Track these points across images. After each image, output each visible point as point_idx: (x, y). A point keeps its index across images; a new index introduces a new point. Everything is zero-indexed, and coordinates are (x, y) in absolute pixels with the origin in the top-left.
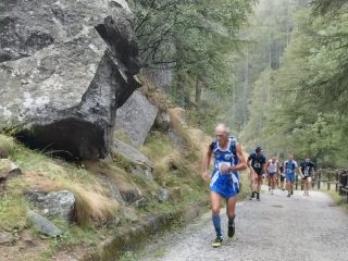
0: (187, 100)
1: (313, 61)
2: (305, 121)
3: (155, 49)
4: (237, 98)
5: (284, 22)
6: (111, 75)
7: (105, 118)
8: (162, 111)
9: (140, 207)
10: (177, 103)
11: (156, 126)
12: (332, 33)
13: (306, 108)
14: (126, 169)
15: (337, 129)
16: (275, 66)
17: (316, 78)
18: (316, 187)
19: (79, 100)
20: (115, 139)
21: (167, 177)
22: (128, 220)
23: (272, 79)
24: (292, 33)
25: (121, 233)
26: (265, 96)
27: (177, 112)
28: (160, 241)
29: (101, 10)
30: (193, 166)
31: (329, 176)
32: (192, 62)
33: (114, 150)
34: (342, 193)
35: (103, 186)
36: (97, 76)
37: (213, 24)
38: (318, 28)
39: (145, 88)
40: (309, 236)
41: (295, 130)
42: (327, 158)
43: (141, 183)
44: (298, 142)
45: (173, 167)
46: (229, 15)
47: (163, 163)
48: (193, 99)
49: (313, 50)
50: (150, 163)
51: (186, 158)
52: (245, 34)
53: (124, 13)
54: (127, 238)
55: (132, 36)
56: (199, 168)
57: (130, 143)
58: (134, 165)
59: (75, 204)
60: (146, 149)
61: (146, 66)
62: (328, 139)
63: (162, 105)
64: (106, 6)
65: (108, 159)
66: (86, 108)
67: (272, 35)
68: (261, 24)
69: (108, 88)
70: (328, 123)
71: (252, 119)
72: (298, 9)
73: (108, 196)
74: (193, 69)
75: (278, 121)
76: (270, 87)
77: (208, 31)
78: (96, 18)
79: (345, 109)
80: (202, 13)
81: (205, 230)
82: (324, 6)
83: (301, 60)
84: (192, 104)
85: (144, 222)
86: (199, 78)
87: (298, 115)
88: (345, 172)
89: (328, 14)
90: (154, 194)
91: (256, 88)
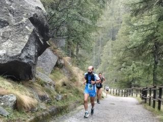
0: (72, 54)
1: (131, 37)
2: (127, 65)
3: (58, 30)
4: (96, 54)
5: (118, 19)
6: (36, 41)
7: (32, 61)
8: (60, 58)
9: (48, 103)
10: (68, 55)
11: (57, 65)
12: (140, 25)
13: (127, 59)
14: (42, 85)
15: (141, 69)
16: (113, 39)
17: (132, 45)
18: (131, 95)
19: (20, 52)
20: (37, 71)
21: (61, 89)
22: (41, 109)
23: (112, 45)
24: (122, 24)
25: (38, 115)
26: (109, 53)
27: (67, 59)
28: (57, 119)
29: (32, 11)
30: (74, 85)
31: (137, 91)
32: (75, 36)
33: (36, 76)
34: (143, 98)
35: (30, 93)
36: (29, 41)
37: (85, 19)
38: (134, 22)
39: (52, 47)
40: (126, 118)
41: (122, 69)
42: (136, 82)
43: (49, 91)
44: (123, 74)
45: (64, 85)
46: (92, 15)
47: (59, 82)
48: (75, 53)
49: (131, 32)
50: (53, 82)
51: (71, 80)
52: (100, 24)
53: (42, 12)
54: (41, 117)
55: (46, 23)
56: (77, 86)
57: (44, 73)
58: (46, 83)
59: (16, 101)
60: (52, 76)
61: (53, 37)
62: (137, 73)
63: (60, 56)
64: (34, 9)
65: (33, 80)
66: (23, 56)
67: (113, 25)
68: (108, 20)
69: (34, 47)
70: (137, 66)
71: (102, 64)
72: (125, 13)
73: (33, 97)
74: (75, 39)
75: (114, 64)
76: (111, 49)
77: (83, 22)
78: (29, 14)
79: (144, 59)
80: (80, 13)
81: (78, 114)
82: (136, 12)
83: (125, 37)
84: (75, 55)
85: (49, 110)
86: (78, 43)
87: (123, 62)
88: (144, 89)
89: (138, 16)
90: (55, 97)
91: (104, 49)
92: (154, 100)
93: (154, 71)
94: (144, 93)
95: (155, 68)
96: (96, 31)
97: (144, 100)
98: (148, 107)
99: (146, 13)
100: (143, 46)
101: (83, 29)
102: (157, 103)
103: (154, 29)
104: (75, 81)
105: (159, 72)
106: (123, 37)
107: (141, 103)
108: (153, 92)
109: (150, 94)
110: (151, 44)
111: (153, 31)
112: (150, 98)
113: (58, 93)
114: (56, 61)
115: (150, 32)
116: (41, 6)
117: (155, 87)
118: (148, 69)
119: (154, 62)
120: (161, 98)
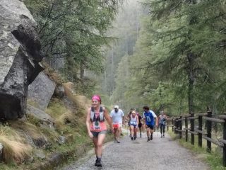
0: (75, 77)
1: (155, 49)
2: (151, 87)
3: (52, 45)
4: (107, 75)
5: (135, 25)
6: (24, 63)
7: (21, 92)
8: (58, 85)
9: (46, 149)
10: (70, 80)
11: (56, 95)
12: (165, 31)
13: (151, 79)
14: (36, 124)
15: (171, 91)
16: (130, 53)
17: (156, 60)
19: (3, 81)
20: (28, 105)
21: (64, 128)
22: (39, 158)
23: (129, 61)
24: (140, 31)
25: (34, 167)
26: (125, 73)
27: (69, 85)
29: (15, 21)
30: (80, 120)
32: (77, 52)
33: (28, 112)
34: (176, 132)
35: (21, 136)
36: (14, 64)
37: (89, 28)
38: (157, 28)
39: (47, 70)
40: (156, 161)
41: (145, 93)
43: (47, 133)
44: (147, 101)
45: (68, 121)
46: (99, 21)
47: (61, 119)
48: (79, 76)
49: (153, 42)
50: (52, 119)
51: (76, 115)
52: (110, 33)
53: (30, 22)
55: (36, 37)
57: (38, 107)
58: (41, 122)
59: (3, 149)
60: (49, 111)
61: (47, 56)
62: (166, 98)
63: (58, 81)
64: (18, 18)
65: (24, 118)
66: (8, 85)
67: (127, 33)
68: (120, 26)
69: (22, 71)
70: (166, 88)
71: (117, 88)
72: (143, 16)
73: (25, 143)
74: (78, 56)
75: (134, 88)
76: (128, 67)
77: (87, 32)
78: (12, 26)
79: (176, 78)
80: (82, 20)
81: (90, 161)
82: (159, 14)
83: (147, 49)
84: (79, 79)
85: (49, 159)
86: (82, 63)
87: (146, 83)
88: (177, 119)
89: (162, 19)
90: (56, 140)
91: (119, 67)
92: (193, 132)
93: (189, 93)
94: (178, 124)
95: (190, 89)
96: (106, 43)
97: (179, 135)
98: (185, 143)
99: (172, 14)
100: (172, 60)
101: (89, 42)
102: (196, 137)
103: (184, 35)
104: (82, 115)
105: (196, 94)
106: (144, 49)
107: (175, 139)
108: (189, 122)
109: (186, 126)
110: (182, 57)
111: (183, 39)
112: (187, 131)
113: (60, 133)
114: (54, 89)
115: (179, 40)
116: (27, 13)
117: (192, 115)
118: (180, 92)
119: (188, 81)
120: (201, 130)
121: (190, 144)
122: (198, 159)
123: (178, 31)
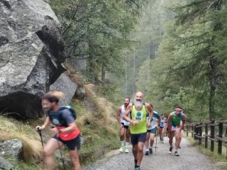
0: (96, 79)
1: (177, 54)
2: (172, 92)
3: (75, 46)
4: (128, 78)
5: (158, 29)
6: (46, 63)
7: (42, 91)
8: (80, 86)
10: (91, 82)
11: (76, 96)
12: (188, 36)
13: (172, 84)
15: (192, 97)
16: (152, 57)
17: (178, 65)
19: (25, 80)
21: (83, 129)
22: (57, 158)
23: (151, 65)
24: (163, 36)
26: (146, 76)
27: (90, 86)
29: (40, 22)
30: (100, 122)
31: (188, 127)
32: (100, 55)
34: (196, 138)
36: (37, 64)
37: (113, 31)
38: (180, 33)
39: (69, 71)
41: (166, 98)
44: (167, 106)
45: (87, 123)
46: (122, 25)
47: (81, 120)
48: (100, 78)
49: (176, 47)
51: (96, 116)
52: (133, 37)
53: (55, 24)
55: (60, 38)
56: (104, 123)
59: (22, 148)
61: (70, 57)
62: (186, 104)
63: (80, 83)
64: (43, 19)
65: (44, 118)
66: (30, 85)
67: (150, 37)
68: (143, 31)
69: (44, 72)
70: (186, 94)
72: (167, 20)
74: (100, 59)
75: (154, 92)
76: (149, 71)
77: (110, 34)
78: (36, 27)
79: (197, 84)
80: (106, 23)
81: (108, 164)
82: (183, 19)
83: (169, 53)
84: (100, 81)
85: (67, 159)
86: (104, 65)
87: (167, 88)
88: (197, 125)
89: (186, 24)
91: (140, 71)
92: (213, 139)
93: (210, 99)
94: (198, 130)
95: (212, 95)
96: (129, 46)
97: (198, 141)
98: (204, 150)
99: (196, 19)
100: (194, 66)
101: (111, 45)
102: (216, 144)
103: (208, 41)
104: (102, 117)
105: (217, 101)
106: (166, 53)
107: (194, 145)
108: (209, 128)
109: (206, 132)
110: (205, 62)
111: (207, 45)
112: (207, 137)
114: (75, 90)
115: (203, 46)
116: (52, 14)
117: (213, 122)
118: (202, 98)
119: (210, 88)
120: (221, 137)
121: (209, 151)
122: (217, 167)
123: (201, 37)
